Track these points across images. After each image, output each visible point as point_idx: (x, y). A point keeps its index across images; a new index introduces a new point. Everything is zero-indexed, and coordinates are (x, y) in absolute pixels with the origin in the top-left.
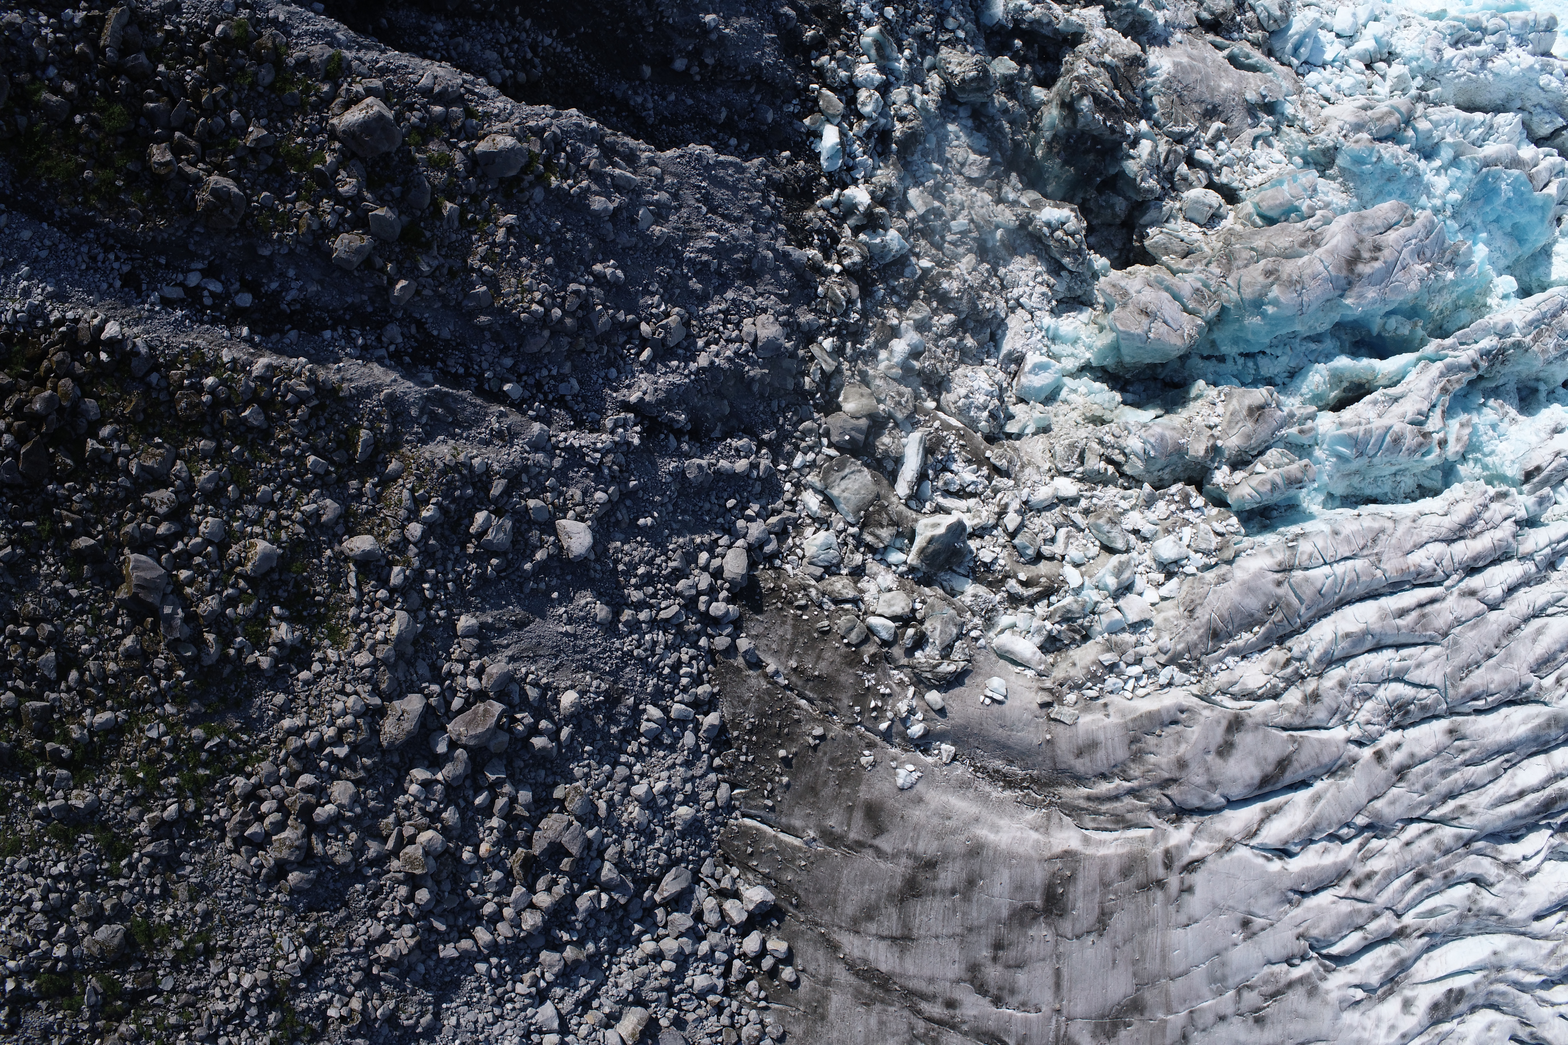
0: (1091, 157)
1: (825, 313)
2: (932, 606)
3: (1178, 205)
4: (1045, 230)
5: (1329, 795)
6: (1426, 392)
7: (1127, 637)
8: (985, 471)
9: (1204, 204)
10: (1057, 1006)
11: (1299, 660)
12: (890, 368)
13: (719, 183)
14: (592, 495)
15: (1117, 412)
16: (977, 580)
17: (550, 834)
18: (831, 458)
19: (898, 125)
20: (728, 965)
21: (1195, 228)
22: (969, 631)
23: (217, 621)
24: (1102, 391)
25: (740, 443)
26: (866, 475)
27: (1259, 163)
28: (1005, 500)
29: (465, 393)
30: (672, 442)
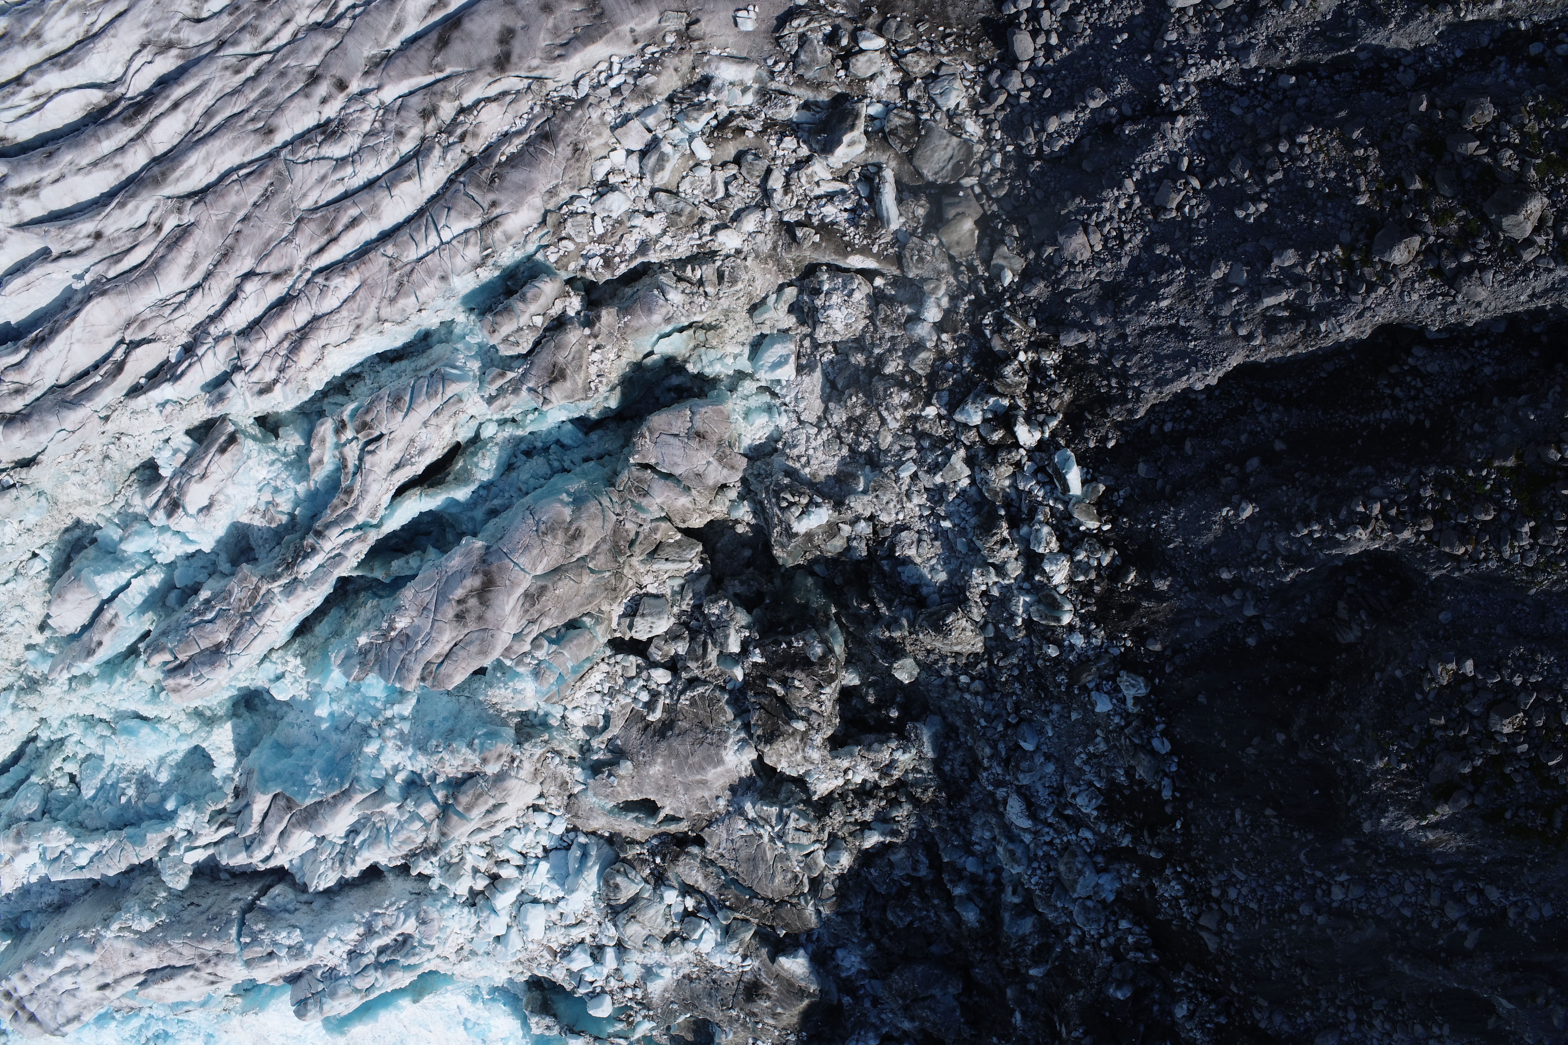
0: (784, 617)
1: (1021, 306)
2: (830, 73)
3: (676, 608)
4: (818, 501)
5: (386, 33)
6: (371, 478)
7: (633, 107)
8: (815, 221)
11: (450, 145)
12: (937, 288)
13: (1175, 356)
14: (1179, 35)
15: (691, 345)
16: (788, 121)
18: (968, 175)
19: (1006, 534)
21: (652, 589)
22: (787, 66)
24: (711, 366)
25: (1061, 142)
26: (928, 173)
27: (598, 697)
28: (788, 197)
29: (1326, 58)
30: (1127, 110)
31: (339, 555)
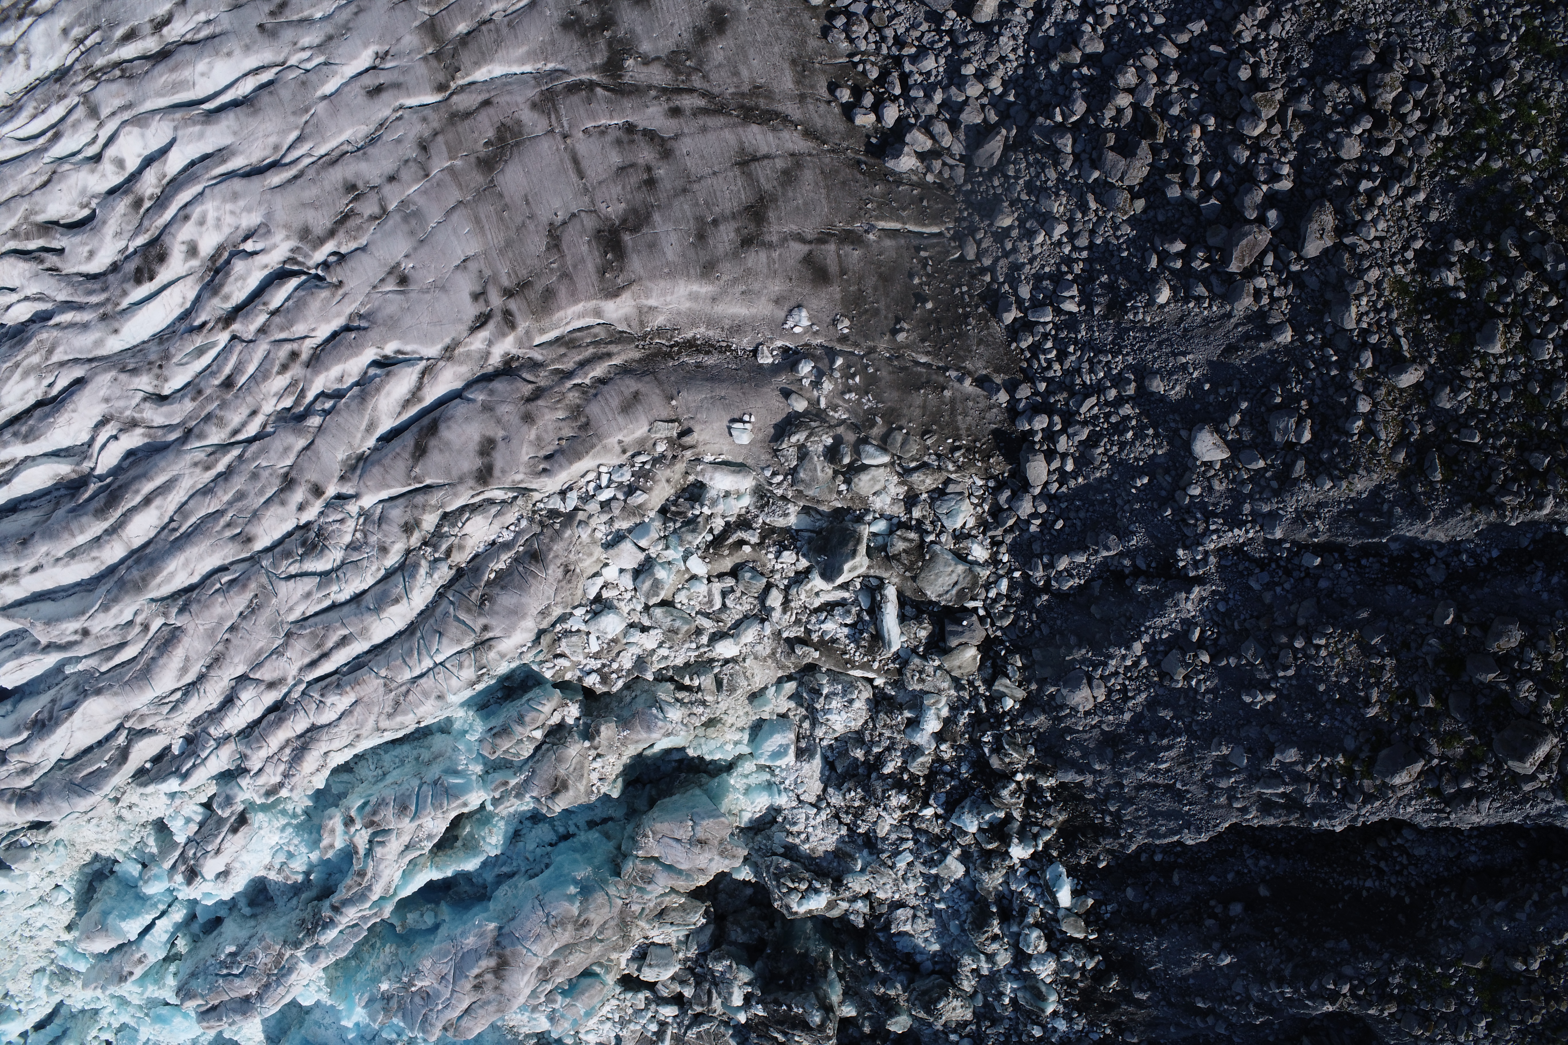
0: (785, 970)
1: (1020, 732)
2: (831, 491)
3: (681, 955)
4: (818, 885)
5: (359, 436)
6: (382, 867)
7: (625, 525)
8: (815, 637)
9: (658, 966)
10: (568, 141)
11: (436, 560)
12: (937, 702)
13: (1169, 815)
14: (1203, 489)
15: (692, 739)
16: (787, 530)
17: (1138, 164)
18: (972, 599)
19: (997, 930)
20: (906, 87)
21: (657, 941)
22: (785, 480)
23: (1512, 270)
24: (711, 753)
26: (932, 594)
27: (609, 1024)
28: (787, 616)
29: (1355, 542)
30: (1141, 564)
31: (356, 925)
